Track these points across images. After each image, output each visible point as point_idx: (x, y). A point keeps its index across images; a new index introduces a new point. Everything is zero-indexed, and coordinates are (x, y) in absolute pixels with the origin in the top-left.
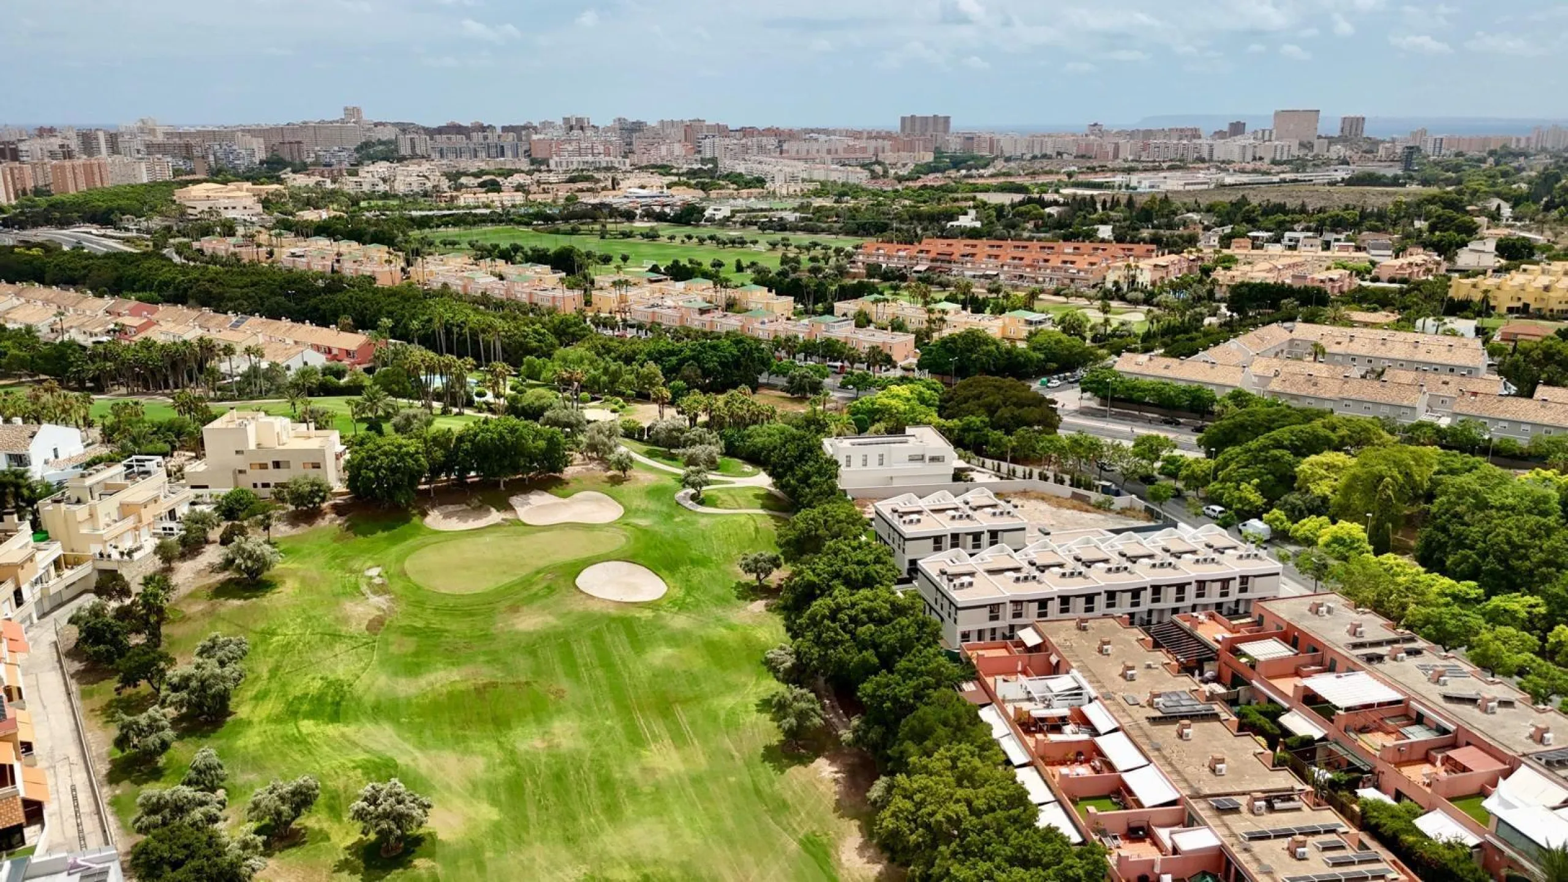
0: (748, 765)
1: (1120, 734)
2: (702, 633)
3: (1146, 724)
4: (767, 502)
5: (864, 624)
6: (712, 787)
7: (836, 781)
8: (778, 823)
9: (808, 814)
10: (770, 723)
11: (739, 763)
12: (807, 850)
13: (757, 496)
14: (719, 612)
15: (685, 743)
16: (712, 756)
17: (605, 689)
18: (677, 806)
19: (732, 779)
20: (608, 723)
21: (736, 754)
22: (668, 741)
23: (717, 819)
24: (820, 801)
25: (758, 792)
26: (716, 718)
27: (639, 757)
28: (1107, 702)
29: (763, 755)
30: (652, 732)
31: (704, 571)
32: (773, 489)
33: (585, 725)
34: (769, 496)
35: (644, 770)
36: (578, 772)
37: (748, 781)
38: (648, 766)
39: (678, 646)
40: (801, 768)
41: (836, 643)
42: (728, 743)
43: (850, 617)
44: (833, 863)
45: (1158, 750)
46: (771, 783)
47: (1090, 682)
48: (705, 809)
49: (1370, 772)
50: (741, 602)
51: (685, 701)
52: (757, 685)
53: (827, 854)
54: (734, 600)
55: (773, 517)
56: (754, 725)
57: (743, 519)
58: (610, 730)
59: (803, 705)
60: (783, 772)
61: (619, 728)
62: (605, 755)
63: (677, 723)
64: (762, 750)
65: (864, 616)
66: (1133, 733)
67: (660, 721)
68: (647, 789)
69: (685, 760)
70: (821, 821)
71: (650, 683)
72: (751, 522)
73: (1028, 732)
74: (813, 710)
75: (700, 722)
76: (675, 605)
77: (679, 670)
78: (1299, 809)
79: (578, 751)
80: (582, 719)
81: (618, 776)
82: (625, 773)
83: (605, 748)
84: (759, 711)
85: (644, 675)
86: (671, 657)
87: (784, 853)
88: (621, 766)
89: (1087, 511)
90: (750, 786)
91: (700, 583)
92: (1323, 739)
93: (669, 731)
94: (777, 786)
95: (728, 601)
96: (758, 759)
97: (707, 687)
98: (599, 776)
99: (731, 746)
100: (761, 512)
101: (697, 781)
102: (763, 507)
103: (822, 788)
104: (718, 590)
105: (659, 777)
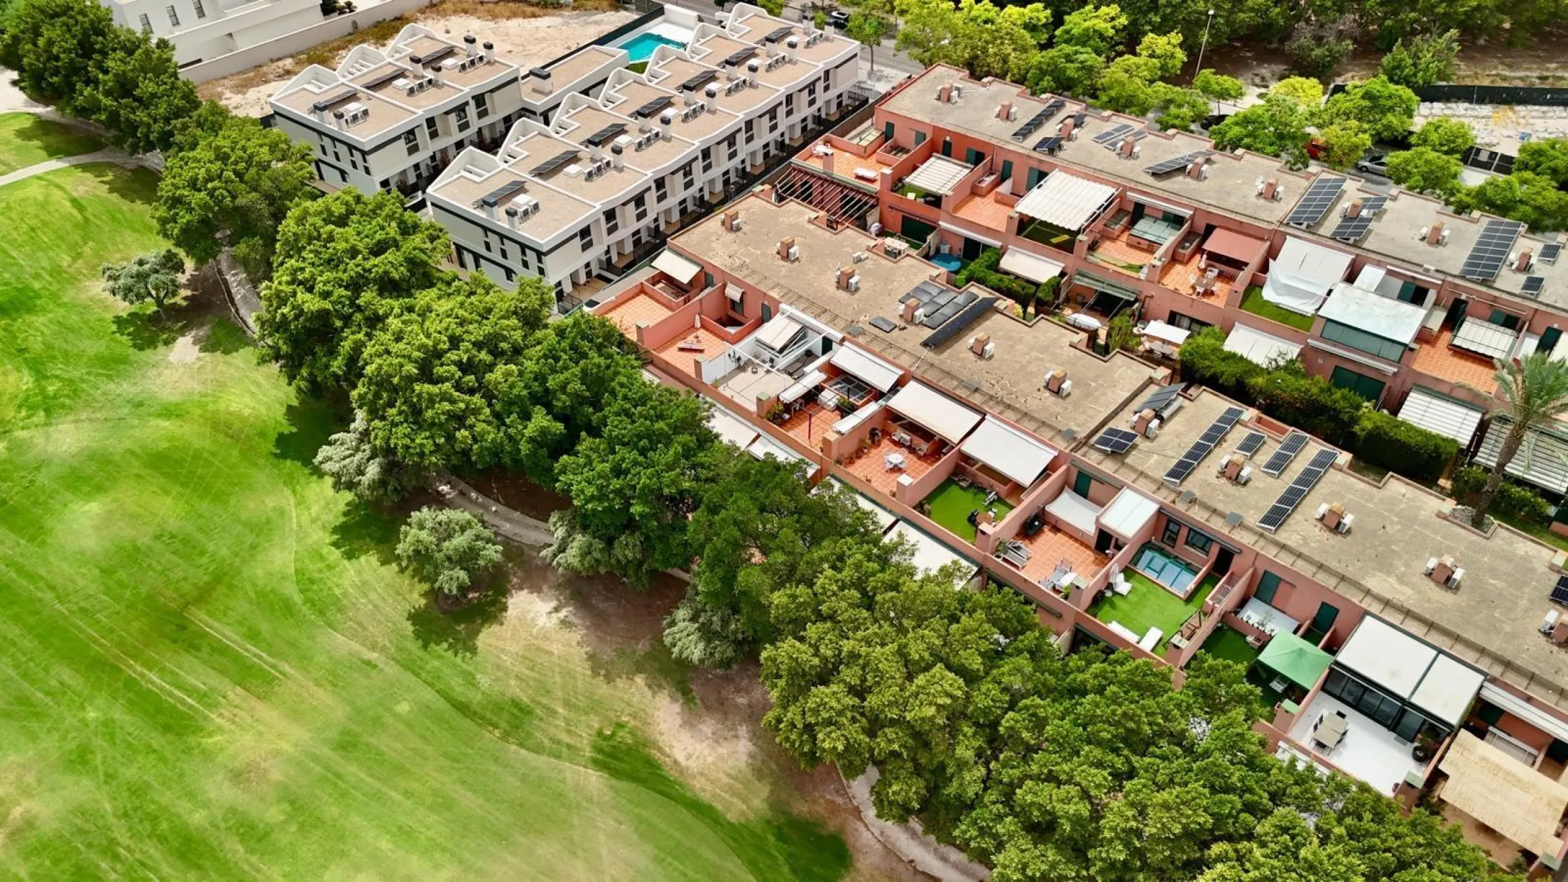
0: (410, 666)
1: (912, 385)
2: (128, 444)
3: (926, 353)
4: (53, 140)
5: (490, 367)
6: (381, 741)
7: (564, 623)
8: (538, 750)
9: (567, 704)
10: (384, 570)
11: (392, 670)
12: (616, 773)
13: (23, 134)
14: (125, 388)
15: (270, 681)
16: (334, 680)
17: (27, 643)
18: (356, 820)
19: (403, 708)
20: (92, 714)
21: (374, 656)
22: (235, 694)
23: (443, 804)
24: (567, 673)
25: (462, 708)
26: (287, 608)
27: (208, 756)
28: (861, 340)
29: (417, 635)
30: (191, 691)
31: (39, 320)
32: (40, 110)
33: (49, 743)
34: (43, 127)
35: (237, 776)
36: (116, 857)
37: (428, 695)
38: (237, 764)
39: (100, 489)
40: (495, 628)
41: (460, 419)
42: (342, 644)
43: (459, 364)
44: (673, 775)
45: (977, 390)
46: (470, 680)
47: (817, 317)
48: (408, 794)
49: (1136, 300)
50: (148, 354)
51: (203, 596)
52: (301, 502)
53: (652, 765)
54: (134, 354)
55: (85, 168)
56: (364, 587)
57: (35, 191)
58: (108, 727)
59: (460, 541)
60: (473, 650)
61: (120, 715)
62: (137, 790)
63: (220, 649)
64: (409, 627)
65: (484, 356)
66: (929, 376)
67: (187, 659)
68: (274, 814)
69: (296, 715)
70: (595, 706)
71: (108, 591)
72: (57, 194)
73: (783, 423)
74: (478, 537)
75: (264, 627)
76: (33, 408)
77: (144, 541)
78: (1180, 408)
79: (81, 811)
80: (34, 738)
81: (198, 818)
82: (206, 805)
83: (130, 773)
84: (350, 555)
85: (86, 581)
86: (108, 519)
87: (590, 800)
88: (191, 795)
89: (534, 16)
90: (442, 705)
91: (48, 346)
92: (1063, 274)
93: (222, 671)
94: (484, 681)
95: (124, 360)
96: (414, 647)
97: (220, 548)
98: (162, 839)
99: (355, 646)
100: (54, 164)
101: (347, 744)
102: (53, 152)
103: (556, 648)
104: (94, 347)
105: (275, 775)
